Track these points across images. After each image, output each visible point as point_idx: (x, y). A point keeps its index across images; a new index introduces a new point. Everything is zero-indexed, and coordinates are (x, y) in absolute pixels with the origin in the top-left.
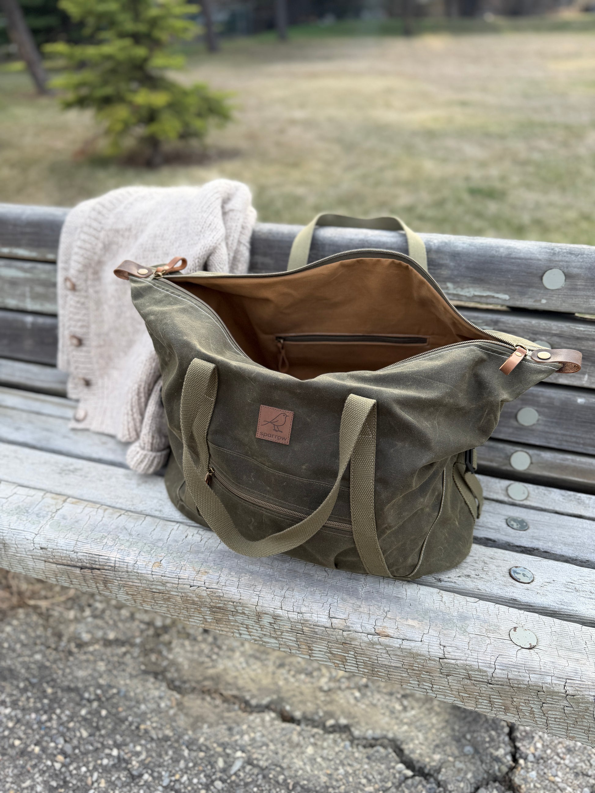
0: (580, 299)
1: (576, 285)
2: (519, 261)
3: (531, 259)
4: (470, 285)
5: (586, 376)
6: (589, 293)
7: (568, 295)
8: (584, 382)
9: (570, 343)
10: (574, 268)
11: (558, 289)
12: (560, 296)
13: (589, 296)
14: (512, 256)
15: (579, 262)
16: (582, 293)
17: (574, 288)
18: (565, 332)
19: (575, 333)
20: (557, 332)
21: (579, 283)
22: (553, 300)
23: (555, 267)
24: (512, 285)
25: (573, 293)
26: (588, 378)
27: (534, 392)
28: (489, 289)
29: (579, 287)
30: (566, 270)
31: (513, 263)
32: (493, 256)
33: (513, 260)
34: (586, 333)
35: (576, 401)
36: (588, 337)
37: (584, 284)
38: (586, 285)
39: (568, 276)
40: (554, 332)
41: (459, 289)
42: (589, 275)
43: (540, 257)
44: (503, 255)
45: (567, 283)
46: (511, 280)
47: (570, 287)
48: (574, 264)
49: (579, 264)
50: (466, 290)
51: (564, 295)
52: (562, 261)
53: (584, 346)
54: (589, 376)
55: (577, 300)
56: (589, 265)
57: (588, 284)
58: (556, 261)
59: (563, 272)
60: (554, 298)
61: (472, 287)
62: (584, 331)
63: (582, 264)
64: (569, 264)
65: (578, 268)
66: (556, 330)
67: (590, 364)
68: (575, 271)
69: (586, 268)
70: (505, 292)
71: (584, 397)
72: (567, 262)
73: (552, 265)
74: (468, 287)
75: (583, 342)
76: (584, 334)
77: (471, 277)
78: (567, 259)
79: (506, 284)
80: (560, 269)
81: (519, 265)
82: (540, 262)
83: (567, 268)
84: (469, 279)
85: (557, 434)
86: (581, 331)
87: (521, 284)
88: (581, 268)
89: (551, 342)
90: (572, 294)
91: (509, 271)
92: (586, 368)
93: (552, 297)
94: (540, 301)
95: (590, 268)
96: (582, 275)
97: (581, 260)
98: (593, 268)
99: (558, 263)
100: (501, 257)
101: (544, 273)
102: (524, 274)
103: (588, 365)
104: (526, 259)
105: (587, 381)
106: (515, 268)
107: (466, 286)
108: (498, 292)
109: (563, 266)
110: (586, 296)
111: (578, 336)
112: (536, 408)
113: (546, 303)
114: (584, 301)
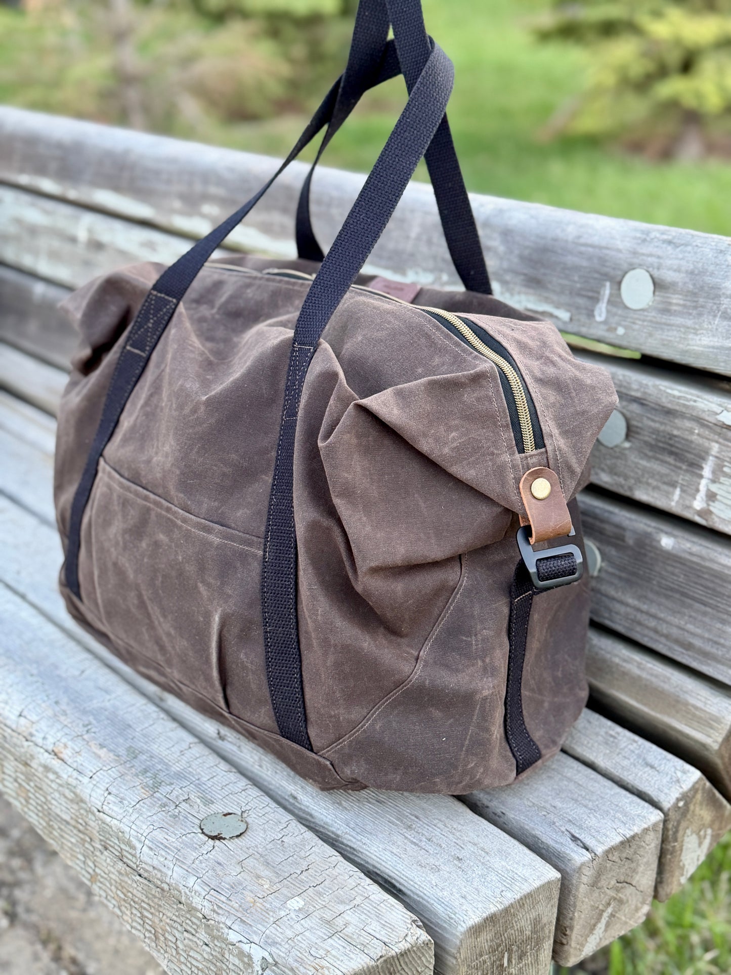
0: (675, 333)
1: (670, 304)
2: (590, 250)
3: (607, 248)
4: (523, 289)
5: (678, 492)
6: (689, 323)
7: (657, 323)
8: (673, 504)
9: (657, 419)
10: (669, 269)
11: (643, 310)
12: (645, 323)
13: (688, 328)
14: (582, 241)
15: (677, 259)
16: (678, 320)
17: (666, 311)
18: (650, 395)
19: (664, 400)
20: (638, 395)
21: (674, 301)
22: (634, 330)
23: (640, 266)
24: (579, 295)
25: (664, 319)
26: (681, 497)
27: (598, 511)
28: (547, 300)
29: (674, 308)
30: (656, 273)
31: (581, 253)
32: (555, 240)
33: (583, 249)
34: (682, 401)
35: (659, 541)
36: (684, 410)
37: (682, 302)
38: (684, 306)
39: (658, 285)
40: (633, 393)
41: (507, 295)
42: (691, 287)
43: (620, 245)
44: (570, 238)
45: (657, 298)
46: (578, 285)
47: (661, 306)
48: (669, 262)
49: (676, 262)
50: (516, 298)
51: (651, 321)
52: (651, 255)
53: (678, 429)
54: (683, 491)
55: (670, 333)
56: (692, 267)
57: (688, 303)
58: (643, 254)
59: (652, 277)
60: (636, 327)
61: (526, 294)
62: (679, 398)
63: (682, 262)
64: (661, 261)
65: (675, 271)
66: (637, 390)
67: (684, 467)
68: (668, 276)
69: (687, 272)
70: (568, 307)
71: (675, 536)
72: (659, 257)
73: (636, 261)
74: (519, 293)
75: (676, 421)
76: (678, 404)
77: (525, 275)
78: (660, 253)
79: (571, 293)
80: (648, 271)
81: (590, 258)
82: (621, 255)
83: (658, 269)
84: (522, 277)
85: (627, 605)
86: (674, 396)
87: (590, 294)
88: (678, 270)
89: (628, 414)
90: (663, 321)
91: (577, 268)
92: (678, 475)
93: (634, 323)
94: (616, 329)
95: (692, 273)
96: (680, 284)
97: (680, 256)
98: (696, 272)
99: (645, 258)
100: (566, 241)
101: (623, 276)
102: (596, 275)
103: (680, 468)
104: (601, 248)
105: (677, 502)
106: (585, 263)
107: (517, 288)
108: (558, 307)
109: (652, 265)
110: (684, 326)
111: (669, 406)
112: (598, 544)
113: (625, 334)
114: (680, 337)
